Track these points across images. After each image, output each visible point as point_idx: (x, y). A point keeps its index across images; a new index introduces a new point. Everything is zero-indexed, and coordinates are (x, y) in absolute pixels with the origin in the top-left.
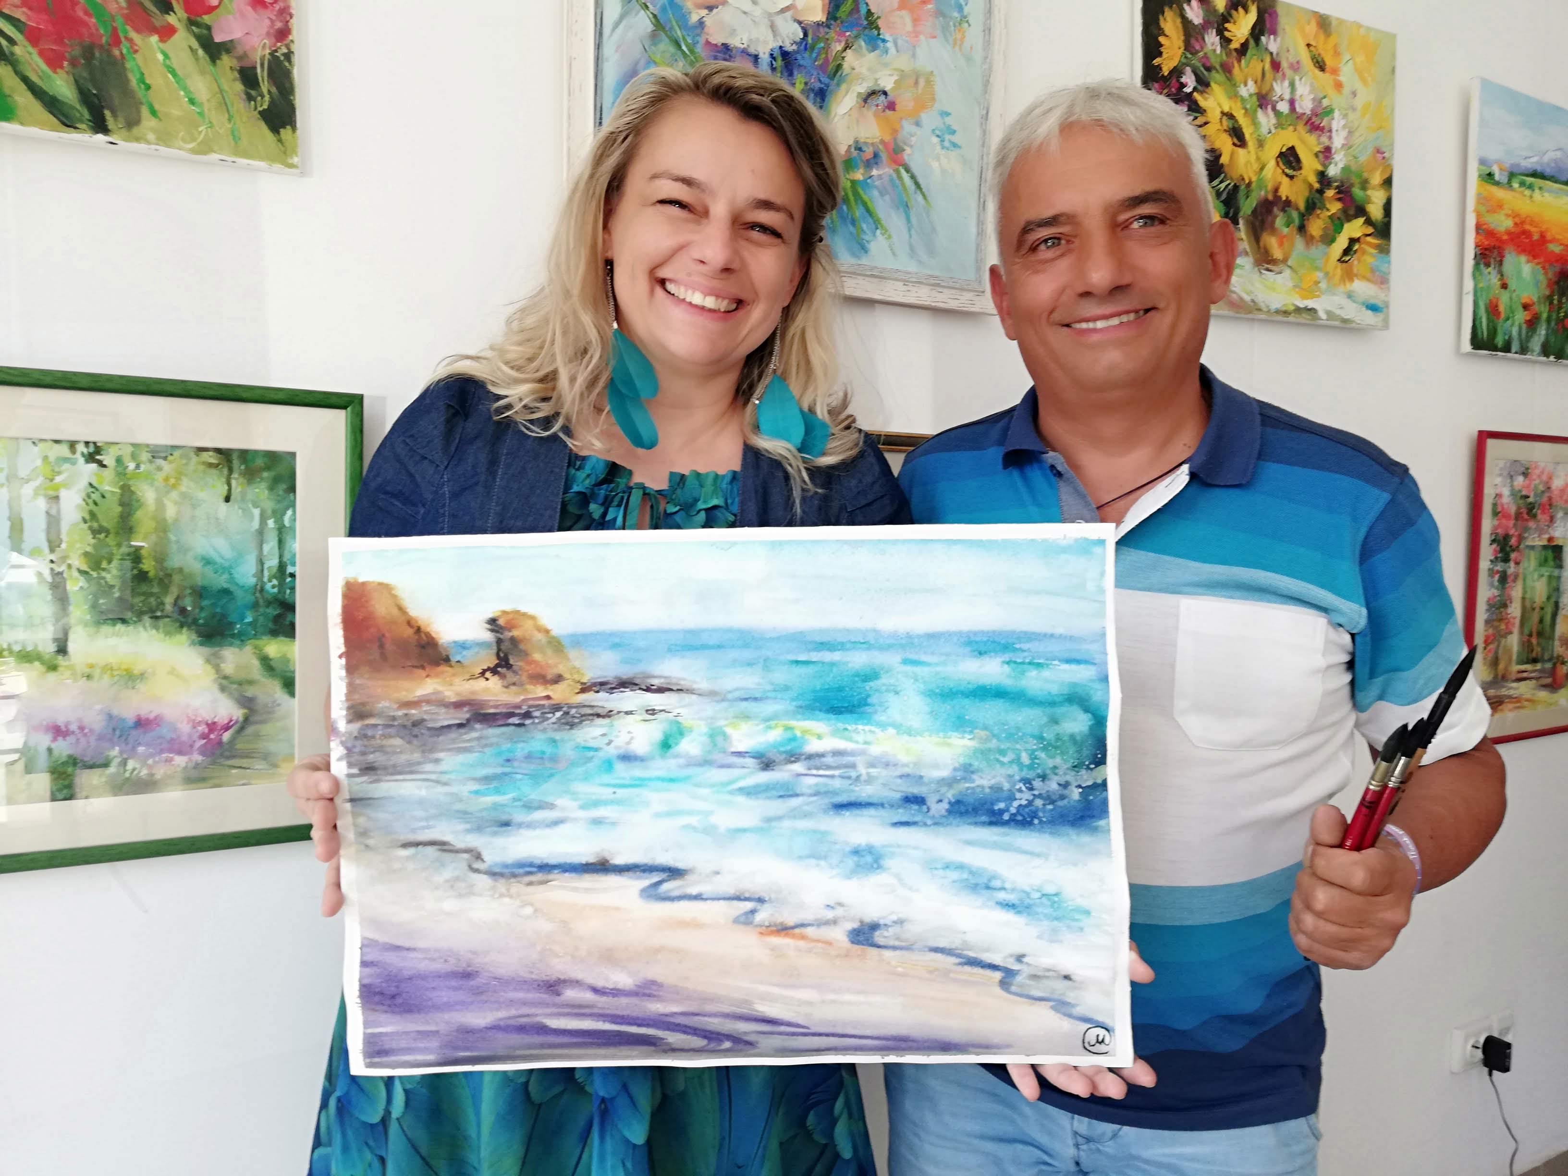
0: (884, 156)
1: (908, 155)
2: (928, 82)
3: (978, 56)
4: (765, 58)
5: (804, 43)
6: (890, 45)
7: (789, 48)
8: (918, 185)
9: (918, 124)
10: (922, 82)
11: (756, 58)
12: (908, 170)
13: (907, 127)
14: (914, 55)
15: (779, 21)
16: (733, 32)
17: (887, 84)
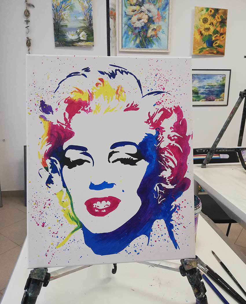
0: (155, 36)
1: (158, 35)
2: (161, 27)
3: (167, 22)
4: (140, 27)
5: (145, 25)
6: (156, 23)
7: (143, 26)
8: (159, 39)
9: (159, 32)
10: (160, 27)
11: (139, 28)
12: (158, 37)
13: (158, 32)
14: (159, 24)
15: (142, 23)
16: (137, 25)
17: (155, 28)
